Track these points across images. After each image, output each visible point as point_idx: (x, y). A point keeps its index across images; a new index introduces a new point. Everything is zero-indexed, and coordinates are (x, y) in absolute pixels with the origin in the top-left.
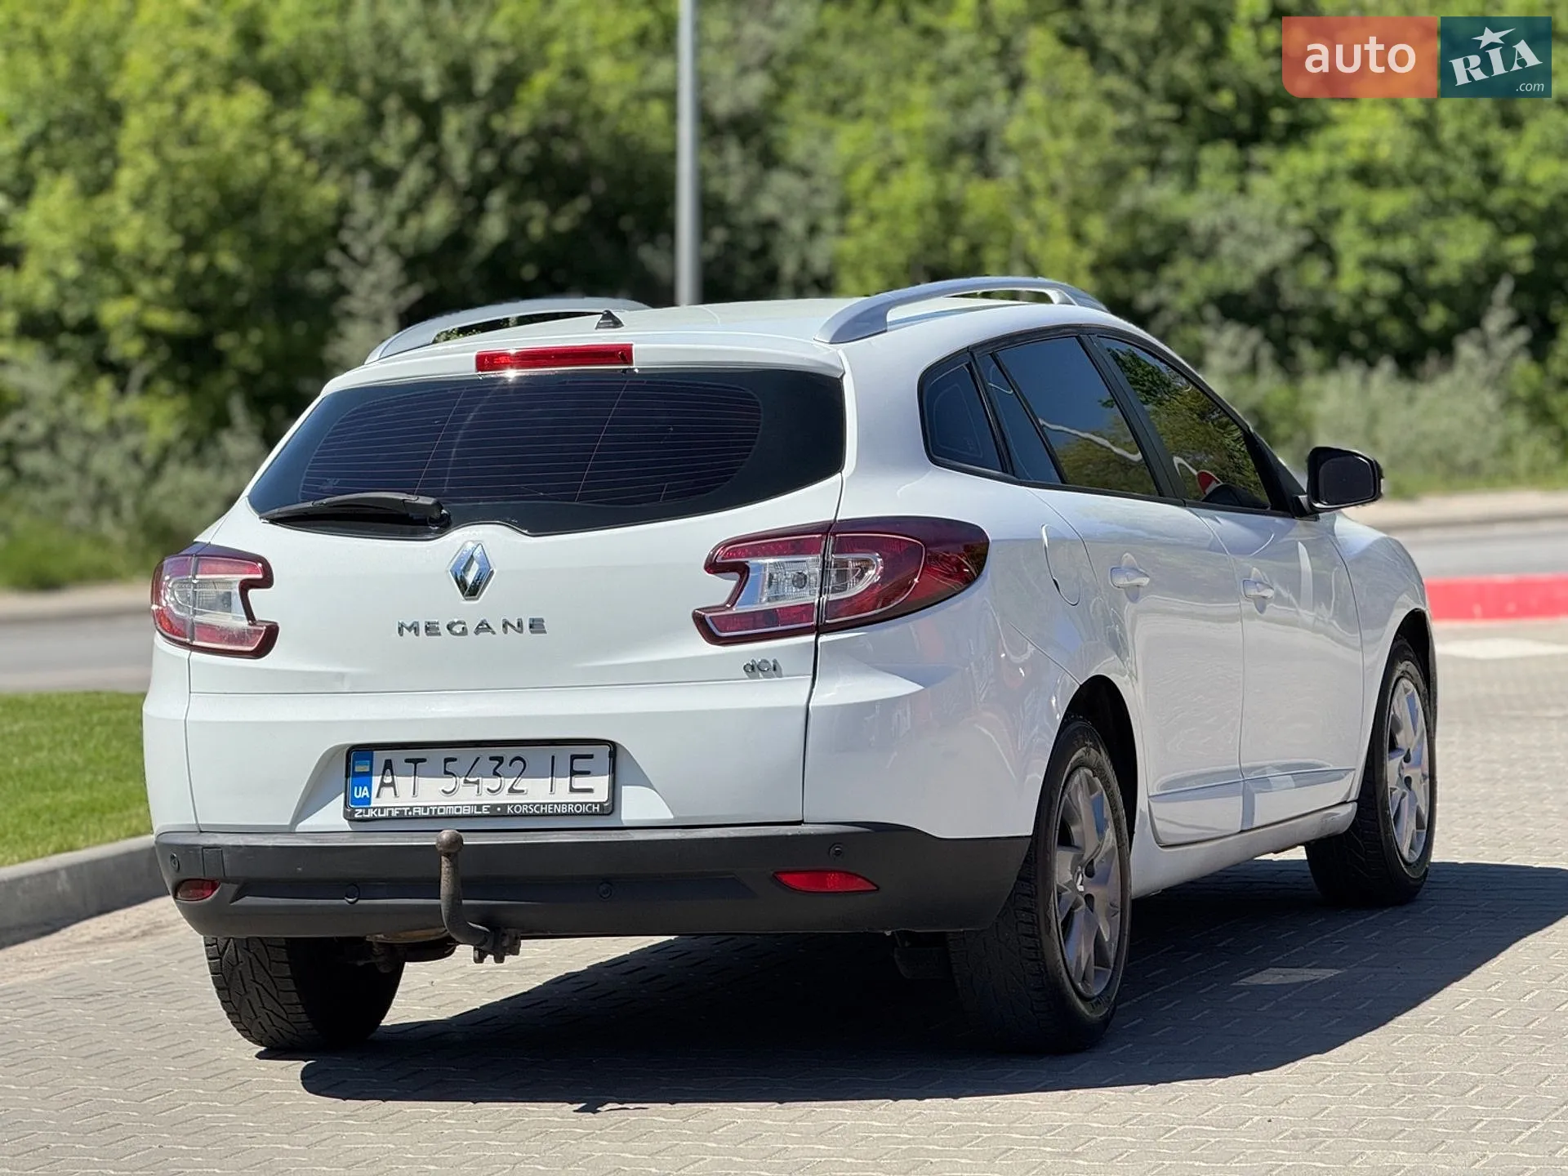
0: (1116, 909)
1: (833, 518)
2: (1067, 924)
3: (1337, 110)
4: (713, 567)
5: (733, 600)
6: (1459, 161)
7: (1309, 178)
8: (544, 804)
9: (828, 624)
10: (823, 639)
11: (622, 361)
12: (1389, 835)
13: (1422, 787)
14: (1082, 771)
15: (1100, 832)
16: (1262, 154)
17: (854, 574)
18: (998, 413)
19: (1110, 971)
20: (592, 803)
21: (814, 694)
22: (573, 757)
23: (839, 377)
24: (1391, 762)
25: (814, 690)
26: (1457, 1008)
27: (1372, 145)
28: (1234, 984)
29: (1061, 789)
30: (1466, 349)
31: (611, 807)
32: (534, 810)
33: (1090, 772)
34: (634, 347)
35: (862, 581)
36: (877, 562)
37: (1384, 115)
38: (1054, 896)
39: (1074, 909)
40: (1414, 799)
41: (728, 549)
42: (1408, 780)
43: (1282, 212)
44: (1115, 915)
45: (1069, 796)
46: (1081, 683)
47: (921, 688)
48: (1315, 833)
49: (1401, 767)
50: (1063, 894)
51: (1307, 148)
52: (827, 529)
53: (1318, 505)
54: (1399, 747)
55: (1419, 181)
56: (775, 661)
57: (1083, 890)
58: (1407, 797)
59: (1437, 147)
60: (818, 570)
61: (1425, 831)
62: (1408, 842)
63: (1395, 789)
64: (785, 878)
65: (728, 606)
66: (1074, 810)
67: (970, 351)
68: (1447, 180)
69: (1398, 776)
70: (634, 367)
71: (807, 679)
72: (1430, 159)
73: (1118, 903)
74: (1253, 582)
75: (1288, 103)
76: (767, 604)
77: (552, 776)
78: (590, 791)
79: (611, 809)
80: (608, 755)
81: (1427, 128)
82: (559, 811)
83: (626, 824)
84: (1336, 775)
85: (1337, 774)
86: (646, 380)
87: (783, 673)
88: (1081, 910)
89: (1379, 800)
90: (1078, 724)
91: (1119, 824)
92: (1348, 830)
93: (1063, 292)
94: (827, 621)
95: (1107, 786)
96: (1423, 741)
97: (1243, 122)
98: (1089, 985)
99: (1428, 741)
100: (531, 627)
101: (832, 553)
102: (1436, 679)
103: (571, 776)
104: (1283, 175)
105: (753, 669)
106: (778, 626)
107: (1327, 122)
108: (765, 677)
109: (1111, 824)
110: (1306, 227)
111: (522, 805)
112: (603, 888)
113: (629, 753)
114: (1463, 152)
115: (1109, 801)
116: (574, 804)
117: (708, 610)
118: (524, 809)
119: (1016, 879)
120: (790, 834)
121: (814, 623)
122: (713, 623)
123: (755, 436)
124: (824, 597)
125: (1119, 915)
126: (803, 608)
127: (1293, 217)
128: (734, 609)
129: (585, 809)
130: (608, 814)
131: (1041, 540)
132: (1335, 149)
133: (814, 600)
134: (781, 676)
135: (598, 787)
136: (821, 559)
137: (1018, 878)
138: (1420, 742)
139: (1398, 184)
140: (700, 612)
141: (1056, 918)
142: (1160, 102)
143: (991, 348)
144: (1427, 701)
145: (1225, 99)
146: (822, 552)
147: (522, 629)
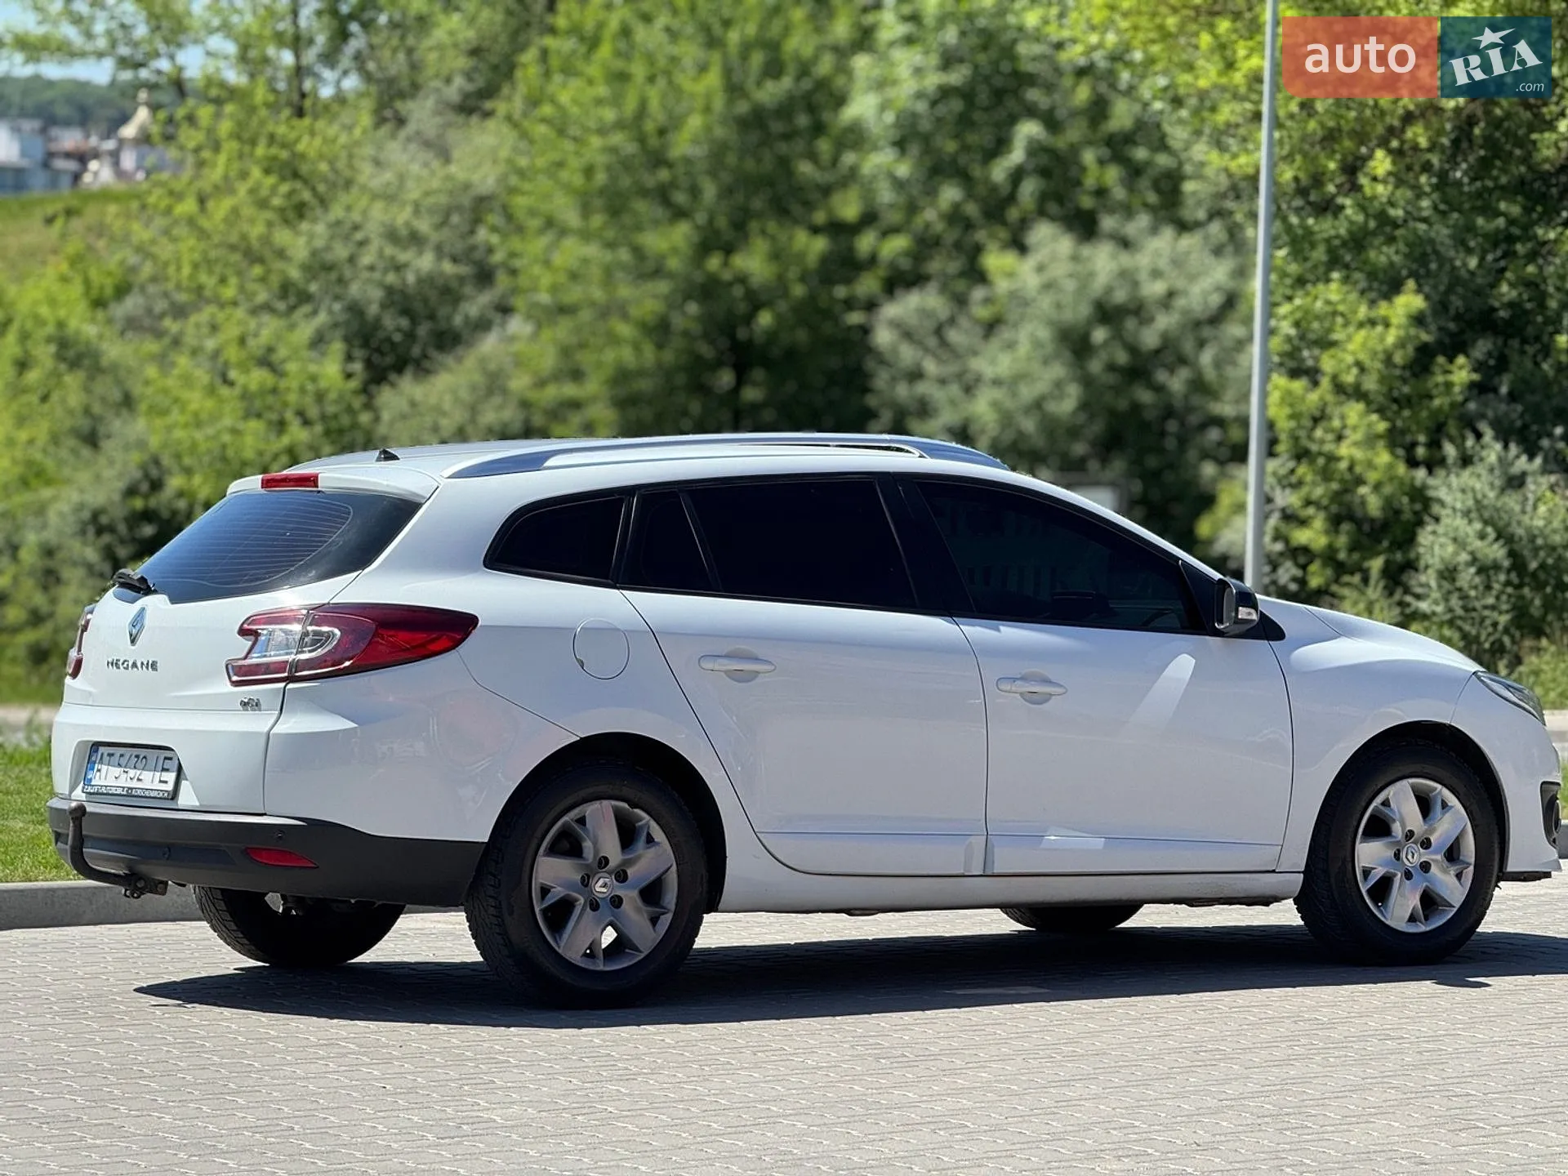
0: (665, 910)
4: (243, 632)
5: (247, 655)
8: (147, 790)
9: (295, 676)
10: (291, 686)
11: (314, 485)
13: (1453, 872)
19: (644, 955)
20: (167, 791)
22: (161, 759)
23: (422, 502)
25: (279, 721)
31: (175, 794)
32: (142, 793)
33: (623, 804)
34: (320, 476)
35: (323, 648)
39: (573, 903)
40: (1422, 880)
41: (252, 619)
42: (1426, 865)
44: (663, 914)
45: (573, 818)
46: (583, 737)
47: (357, 725)
50: (552, 890)
53: (1219, 626)
54: (1394, 834)
56: (259, 700)
61: (1455, 909)
62: (1405, 914)
63: (1374, 868)
65: (244, 659)
66: (579, 830)
71: (275, 713)
76: (264, 659)
77: (155, 771)
78: (168, 782)
82: (157, 795)
83: (180, 808)
87: (262, 708)
103: (161, 771)
105: (245, 704)
108: (251, 710)
111: (139, 789)
116: (159, 790)
117: (233, 661)
118: (139, 792)
121: (285, 675)
122: (232, 670)
124: (297, 656)
125: (669, 915)
126: (282, 664)
128: (246, 662)
130: (173, 799)
131: (574, 629)
133: (291, 658)
134: (259, 710)
135: (171, 780)
138: (1452, 833)
140: (230, 662)
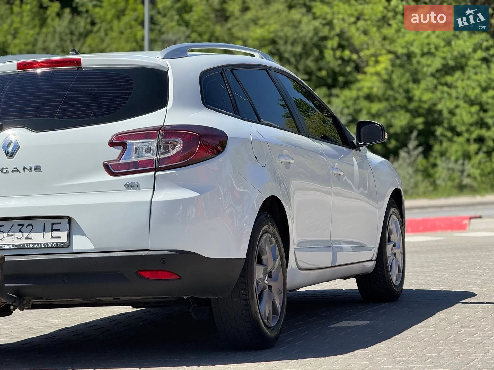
0: (282, 292)
1: (162, 124)
2: (261, 296)
3: (360, 77)
4: (112, 144)
5: (120, 157)
6: (400, 94)
7: (351, 99)
8: (40, 244)
9: (160, 167)
10: (158, 173)
11: (77, 65)
12: (388, 274)
13: (400, 257)
14: (267, 234)
15: (275, 260)
16: (335, 91)
17: (171, 147)
18: (231, 87)
19: (279, 317)
20: (60, 243)
21: (154, 195)
22: (53, 224)
23: (166, 71)
24: (389, 245)
25: (154, 194)
26: (418, 333)
27: (371, 88)
28: (329, 326)
29: (258, 240)
30: (403, 154)
31: (69, 244)
32: (36, 246)
33: (270, 236)
34: (82, 59)
35: (174, 150)
36: (180, 142)
37: (375, 78)
38: (255, 284)
39: (263, 290)
40: (397, 261)
41: (118, 136)
42: (395, 254)
43: (343, 109)
44: (281, 294)
45: (261, 243)
46: (266, 198)
47: (199, 194)
48: (360, 271)
49: (392, 249)
50: (259, 284)
51: (350, 89)
52: (160, 129)
53: (360, 143)
54: (392, 240)
55: (387, 100)
56: (137, 183)
57: (267, 283)
58: (394, 260)
59: (392, 89)
60: (156, 145)
61: (402, 273)
62: (395, 278)
63: (390, 256)
64: (142, 273)
65: (118, 160)
66: (264, 250)
67: (222, 67)
68: (395, 99)
69: (391, 251)
70: (82, 67)
71: (152, 190)
72: (390, 92)
73: (282, 290)
74: (336, 168)
75: (343, 75)
76: (135, 159)
77: (44, 232)
78: (60, 237)
79: (68, 245)
80: (67, 222)
81: (388, 82)
82: (47, 246)
83: (75, 252)
84: (368, 249)
85: (370, 249)
86: (86, 72)
87: (141, 187)
88: (267, 291)
89: (384, 260)
90: (264, 215)
91: (282, 257)
92: (372, 271)
93: (260, 54)
94: (159, 166)
95: (277, 241)
96: (400, 238)
97: (330, 81)
98: (270, 322)
99: (402, 240)
100: (35, 169)
101: (162, 138)
102: (405, 216)
103: (52, 231)
104: (343, 98)
105: (129, 186)
106: (139, 168)
107: (357, 81)
108: (133, 189)
109: (279, 258)
110: (350, 114)
111: (31, 244)
112: (65, 278)
113: (75, 220)
114: (401, 91)
115: (278, 248)
116: (53, 243)
117: (109, 162)
118: (32, 246)
119: (239, 276)
120: (143, 254)
121: (154, 167)
122: (112, 167)
123: (131, 93)
124: (158, 156)
125: (282, 294)
126: (149, 161)
127: (346, 111)
128: (120, 161)
129: (57, 245)
130: (68, 247)
131: (250, 139)
132: (359, 89)
133: (154, 157)
134: (140, 189)
135: (63, 236)
136: (157, 141)
137: (240, 276)
138: (399, 239)
139: (380, 100)
140: (106, 163)
141: (256, 293)
142: (303, 74)
143: (230, 68)
144: (402, 224)
145: (324, 73)
146: (157, 138)
147: (32, 170)
